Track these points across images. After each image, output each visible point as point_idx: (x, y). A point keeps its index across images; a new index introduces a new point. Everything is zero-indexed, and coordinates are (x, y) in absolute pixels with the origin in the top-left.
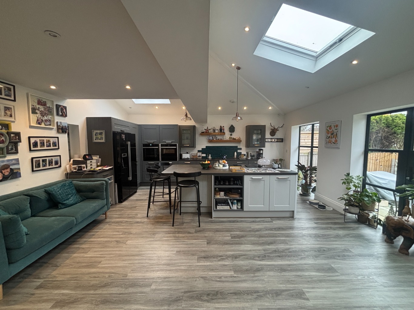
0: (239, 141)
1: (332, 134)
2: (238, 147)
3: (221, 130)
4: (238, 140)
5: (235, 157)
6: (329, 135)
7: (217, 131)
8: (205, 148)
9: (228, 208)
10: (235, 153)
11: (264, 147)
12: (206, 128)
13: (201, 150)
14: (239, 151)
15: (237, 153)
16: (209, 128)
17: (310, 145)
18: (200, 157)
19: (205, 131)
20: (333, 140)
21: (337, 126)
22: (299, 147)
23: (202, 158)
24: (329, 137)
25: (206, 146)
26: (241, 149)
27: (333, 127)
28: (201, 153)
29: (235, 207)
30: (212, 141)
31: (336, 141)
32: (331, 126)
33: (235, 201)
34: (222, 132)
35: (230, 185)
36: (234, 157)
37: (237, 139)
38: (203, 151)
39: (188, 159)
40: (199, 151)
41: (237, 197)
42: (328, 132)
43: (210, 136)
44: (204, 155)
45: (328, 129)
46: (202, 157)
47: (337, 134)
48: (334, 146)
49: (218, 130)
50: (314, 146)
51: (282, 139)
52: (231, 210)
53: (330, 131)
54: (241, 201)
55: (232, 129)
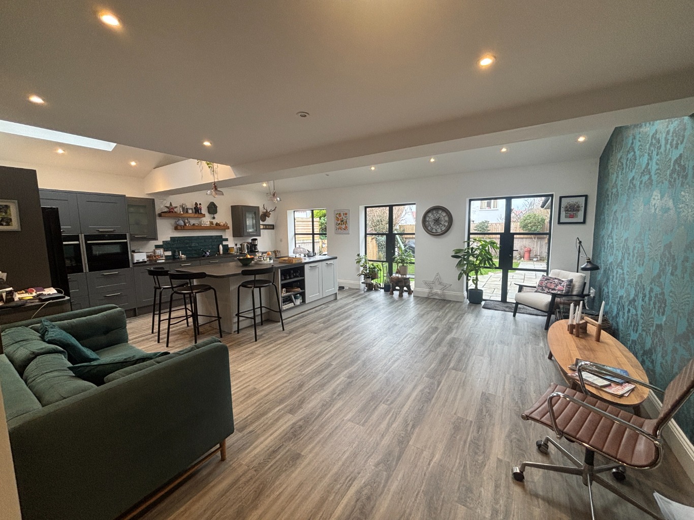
0: (225, 228)
1: (342, 221)
2: (223, 237)
3: (197, 210)
4: (224, 225)
5: (221, 252)
6: (339, 222)
7: (190, 211)
8: (169, 239)
9: (291, 305)
10: (221, 246)
11: (259, 235)
12: (168, 205)
13: (161, 244)
14: (224, 243)
15: (223, 246)
16: (174, 205)
17: (311, 233)
18: (163, 257)
19: (166, 210)
20: (343, 226)
21: (346, 214)
22: (295, 234)
23: (166, 260)
24: (339, 224)
25: (171, 237)
26: (227, 240)
27: (342, 215)
28: (162, 250)
29: (298, 302)
30: (185, 228)
31: (346, 227)
32: (340, 214)
33: (298, 295)
34: (198, 213)
35: (290, 278)
36: (219, 252)
37: (222, 224)
38: (166, 246)
39: (145, 262)
40: (157, 247)
41: (299, 290)
42: (338, 219)
43: (179, 220)
44: (169, 253)
45: (338, 216)
46: (166, 256)
47: (346, 222)
48: (345, 232)
49: (192, 209)
50: (315, 233)
51: (273, 225)
52: (296, 307)
53: (340, 218)
54: (303, 295)
55: (212, 209)
